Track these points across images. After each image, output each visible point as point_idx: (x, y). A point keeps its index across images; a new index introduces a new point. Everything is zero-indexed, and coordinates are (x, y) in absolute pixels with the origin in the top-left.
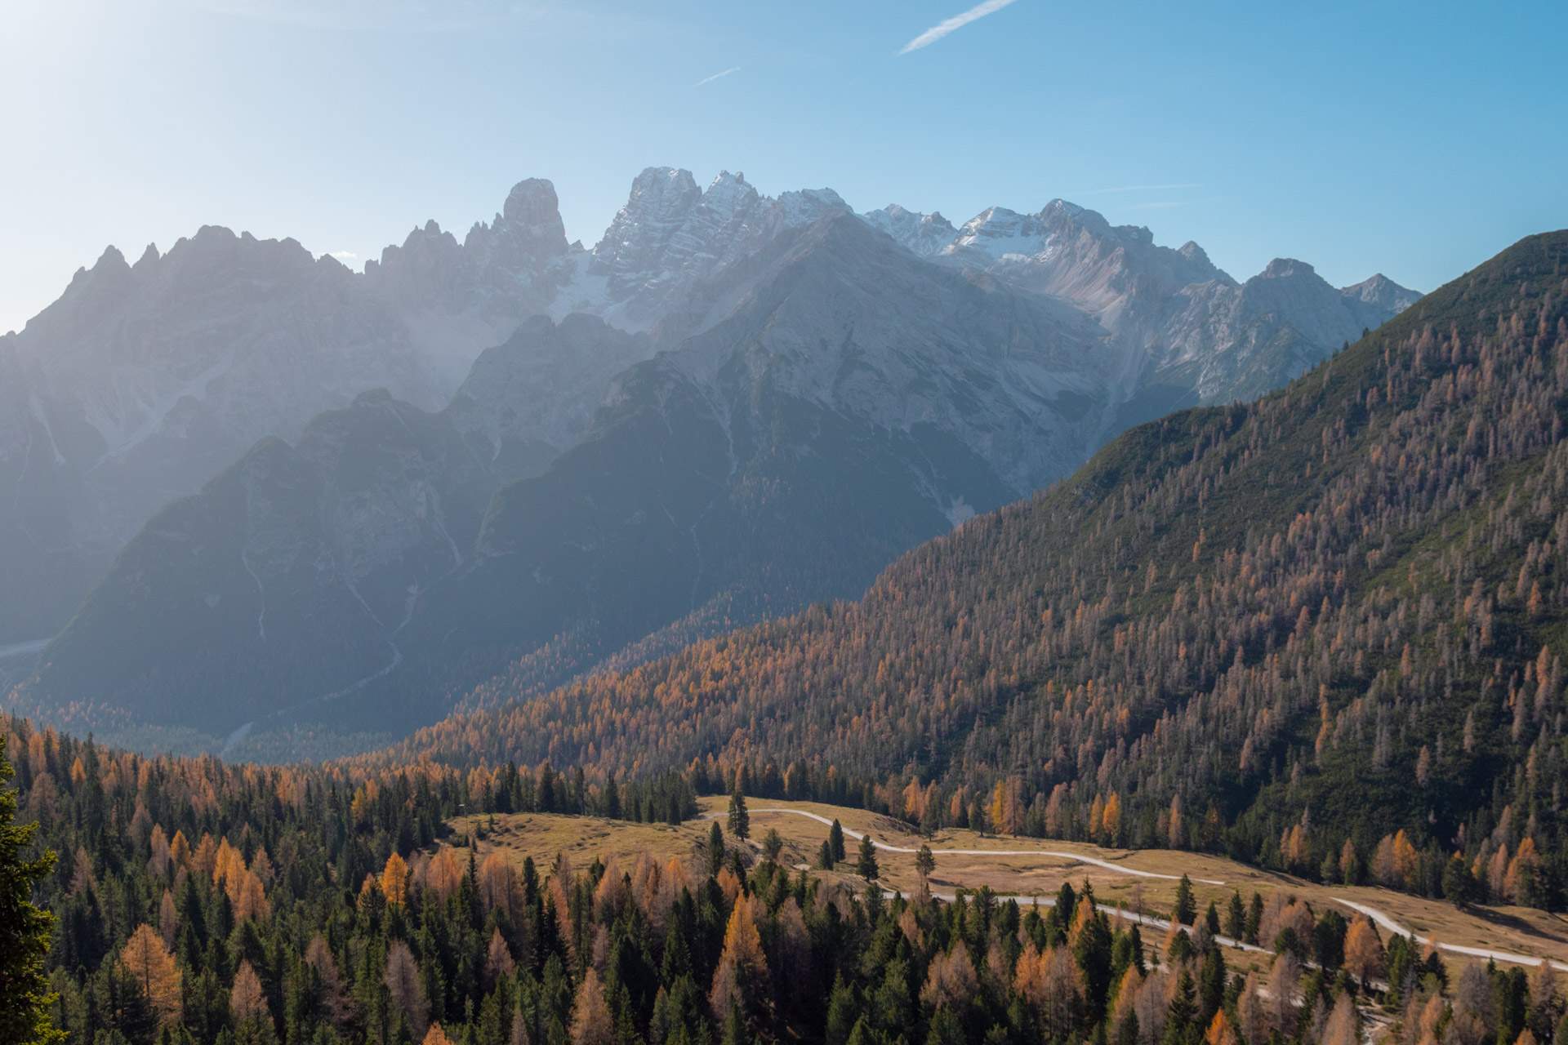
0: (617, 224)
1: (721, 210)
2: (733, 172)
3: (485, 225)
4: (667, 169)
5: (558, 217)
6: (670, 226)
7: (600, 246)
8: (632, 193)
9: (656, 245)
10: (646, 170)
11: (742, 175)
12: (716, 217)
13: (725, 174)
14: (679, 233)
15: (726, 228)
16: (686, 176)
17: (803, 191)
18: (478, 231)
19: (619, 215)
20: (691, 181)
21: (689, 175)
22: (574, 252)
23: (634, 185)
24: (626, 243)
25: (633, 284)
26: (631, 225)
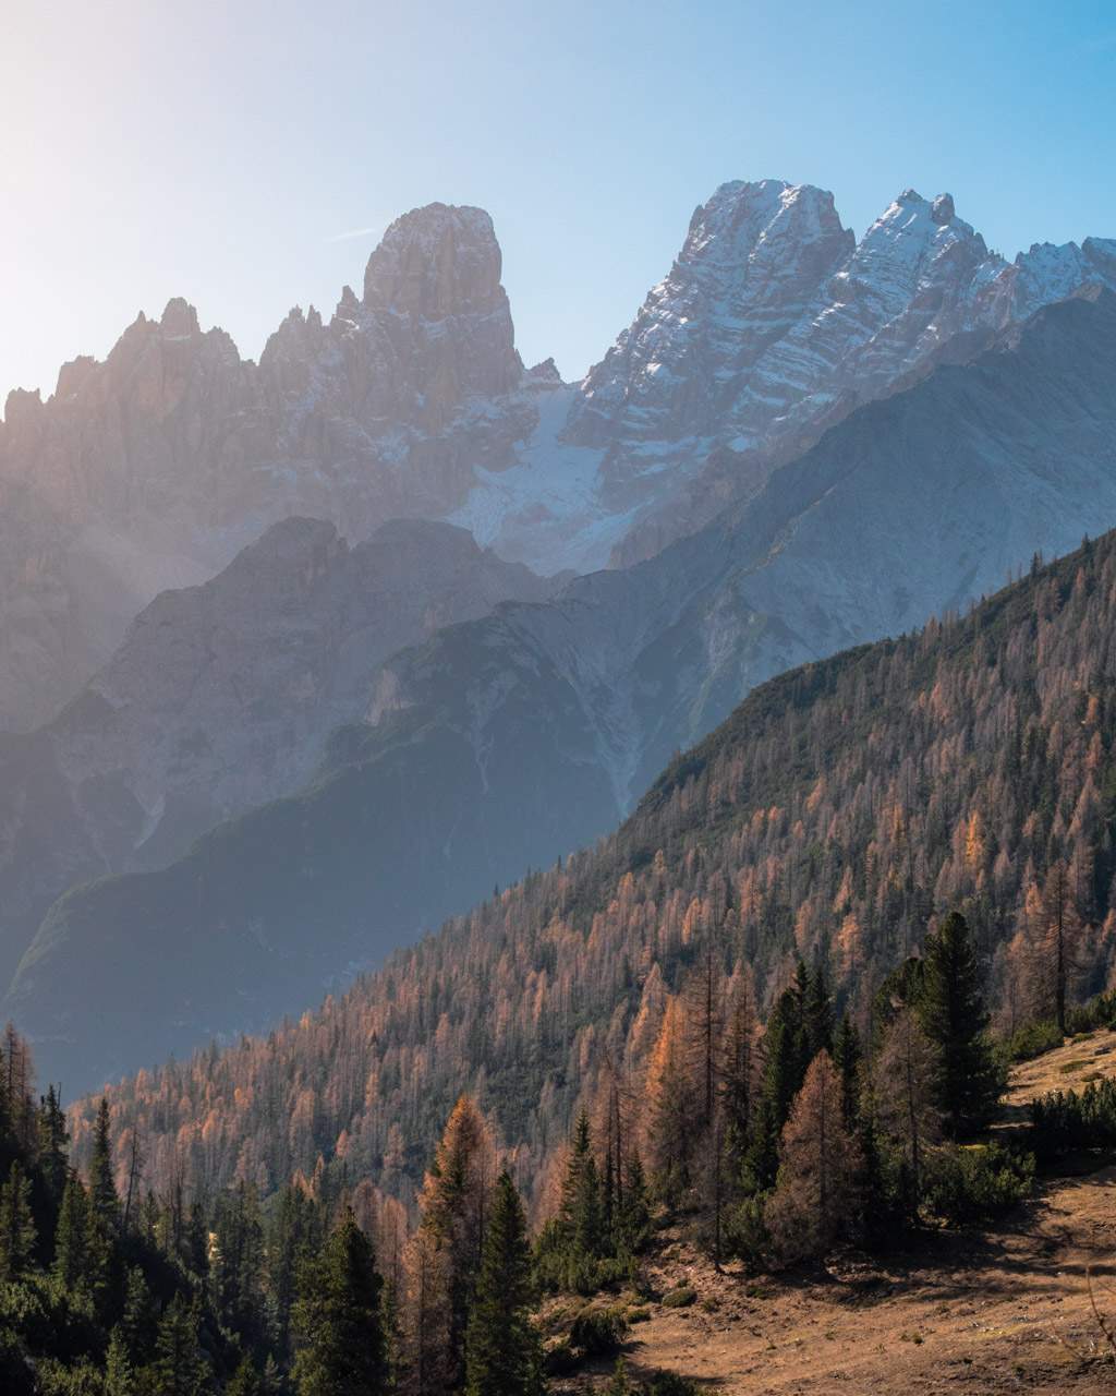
0: (643, 322)
1: (886, 286)
2: (931, 195)
3: (315, 315)
4: (776, 187)
5: (500, 300)
6: (766, 327)
7: (599, 374)
8: (688, 243)
9: (725, 374)
10: (723, 188)
11: (948, 202)
12: (873, 306)
13: (910, 199)
14: (781, 344)
15: (888, 333)
16: (819, 202)
17: (1088, 242)
18: (298, 331)
19: (653, 299)
20: (829, 216)
21: (825, 199)
22: (534, 388)
23: (694, 225)
24: (653, 368)
25: (657, 468)
26: (674, 323)
